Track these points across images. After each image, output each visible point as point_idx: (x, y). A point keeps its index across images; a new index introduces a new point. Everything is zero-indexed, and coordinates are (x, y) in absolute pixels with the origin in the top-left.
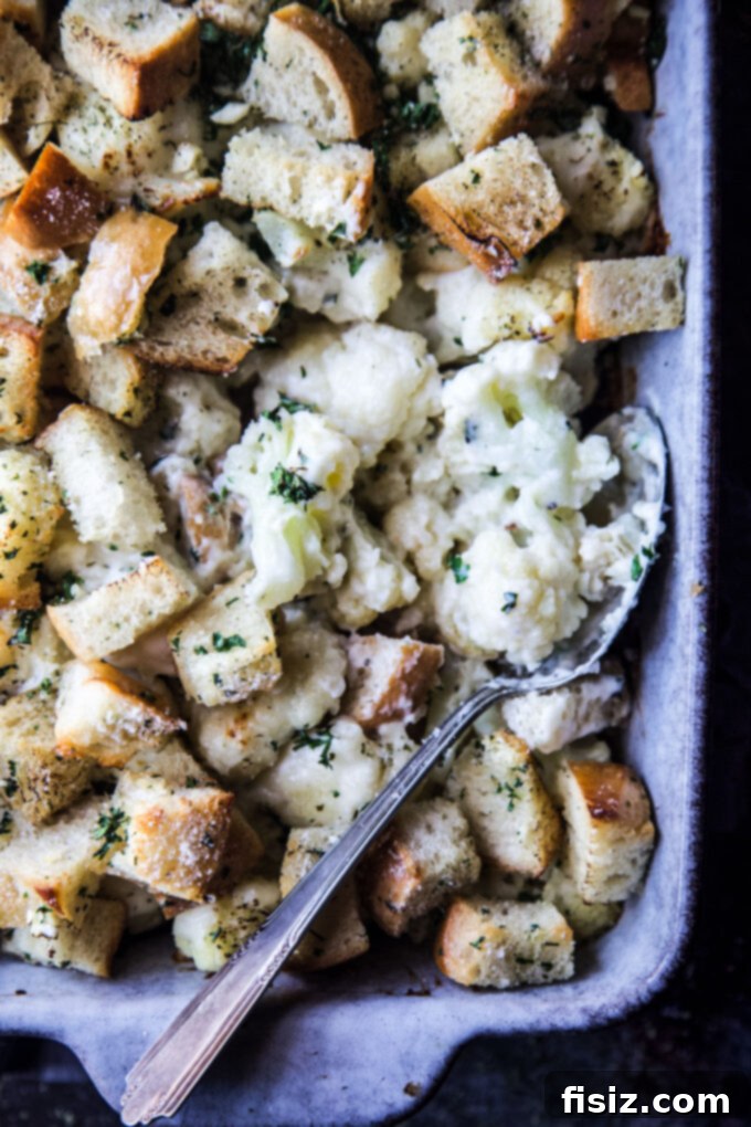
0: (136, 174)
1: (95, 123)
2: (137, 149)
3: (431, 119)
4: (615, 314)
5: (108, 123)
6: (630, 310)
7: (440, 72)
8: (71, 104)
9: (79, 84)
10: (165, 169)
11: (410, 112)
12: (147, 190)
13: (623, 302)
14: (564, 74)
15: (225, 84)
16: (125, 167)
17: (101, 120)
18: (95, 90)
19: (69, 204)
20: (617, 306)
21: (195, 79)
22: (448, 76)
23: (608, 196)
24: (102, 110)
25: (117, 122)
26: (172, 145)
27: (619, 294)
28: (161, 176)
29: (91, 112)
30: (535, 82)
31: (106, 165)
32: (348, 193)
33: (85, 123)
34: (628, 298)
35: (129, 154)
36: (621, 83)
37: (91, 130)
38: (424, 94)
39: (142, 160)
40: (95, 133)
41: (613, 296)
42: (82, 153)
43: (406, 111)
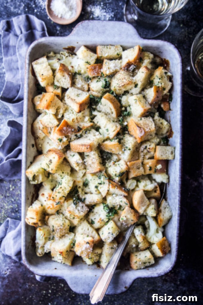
0: (78, 122)
1: (71, 113)
2: (78, 118)
3: (129, 114)
4: (162, 156)
5: (73, 113)
6: (164, 155)
7: (131, 104)
8: (66, 110)
9: (68, 106)
11: (125, 114)
12: (80, 125)
13: (163, 154)
14: (153, 105)
15: (94, 105)
16: (76, 121)
17: (72, 112)
18: (70, 107)
19: (67, 129)
20: (162, 154)
21: (89, 105)
22: (132, 105)
23: (161, 129)
24: (72, 111)
25: (75, 113)
26: (84, 117)
28: (82, 122)
29: (70, 111)
30: (148, 107)
31: (73, 121)
33: (69, 113)
34: (164, 153)
35: (77, 119)
36: (164, 106)
37: (70, 114)
38: (128, 109)
39: (79, 120)
40: (71, 115)
41: (162, 152)
42: (68, 119)
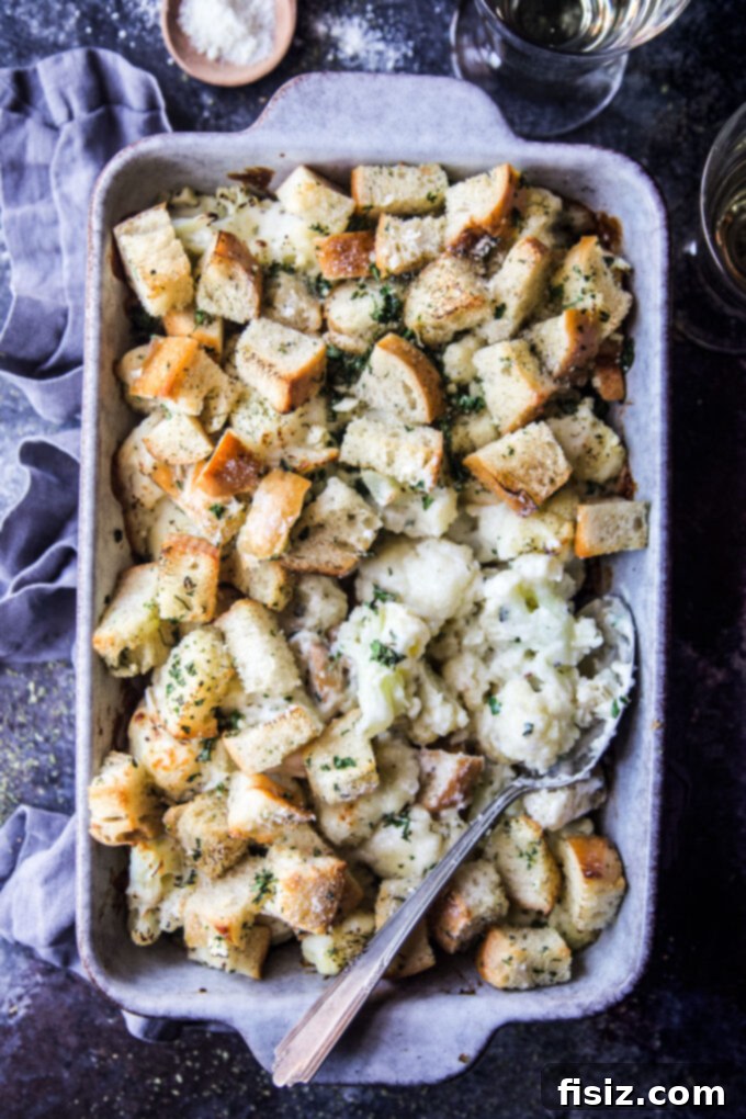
0: (283, 446)
1: (257, 413)
2: (285, 430)
3: (478, 406)
4: (602, 540)
5: (265, 412)
6: (612, 536)
7: (485, 378)
8: (241, 400)
9: (246, 386)
10: (302, 442)
11: (465, 403)
12: (291, 457)
13: (608, 532)
14: (567, 378)
15: (342, 384)
16: (276, 442)
17: (261, 411)
18: (256, 390)
19: (240, 468)
20: (604, 534)
21: (323, 383)
22: (491, 381)
23: (595, 458)
24: (261, 403)
25: (271, 412)
26: (307, 426)
27: (606, 526)
28: (299, 447)
29: (254, 405)
30: (549, 387)
31: (264, 442)
32: (426, 462)
33: (250, 412)
34: (611, 529)
35: (279, 433)
36: (604, 383)
37: (254, 417)
38: (473, 388)
39: (287, 437)
40: (256, 420)
41: (601, 528)
42: (248, 433)
43: (461, 402)
